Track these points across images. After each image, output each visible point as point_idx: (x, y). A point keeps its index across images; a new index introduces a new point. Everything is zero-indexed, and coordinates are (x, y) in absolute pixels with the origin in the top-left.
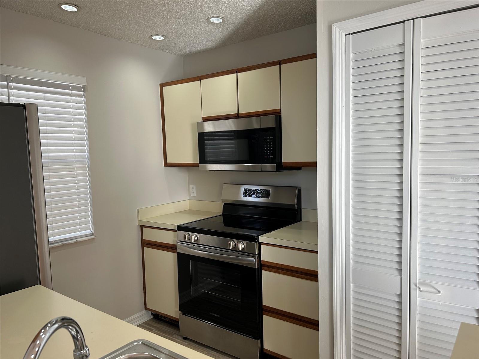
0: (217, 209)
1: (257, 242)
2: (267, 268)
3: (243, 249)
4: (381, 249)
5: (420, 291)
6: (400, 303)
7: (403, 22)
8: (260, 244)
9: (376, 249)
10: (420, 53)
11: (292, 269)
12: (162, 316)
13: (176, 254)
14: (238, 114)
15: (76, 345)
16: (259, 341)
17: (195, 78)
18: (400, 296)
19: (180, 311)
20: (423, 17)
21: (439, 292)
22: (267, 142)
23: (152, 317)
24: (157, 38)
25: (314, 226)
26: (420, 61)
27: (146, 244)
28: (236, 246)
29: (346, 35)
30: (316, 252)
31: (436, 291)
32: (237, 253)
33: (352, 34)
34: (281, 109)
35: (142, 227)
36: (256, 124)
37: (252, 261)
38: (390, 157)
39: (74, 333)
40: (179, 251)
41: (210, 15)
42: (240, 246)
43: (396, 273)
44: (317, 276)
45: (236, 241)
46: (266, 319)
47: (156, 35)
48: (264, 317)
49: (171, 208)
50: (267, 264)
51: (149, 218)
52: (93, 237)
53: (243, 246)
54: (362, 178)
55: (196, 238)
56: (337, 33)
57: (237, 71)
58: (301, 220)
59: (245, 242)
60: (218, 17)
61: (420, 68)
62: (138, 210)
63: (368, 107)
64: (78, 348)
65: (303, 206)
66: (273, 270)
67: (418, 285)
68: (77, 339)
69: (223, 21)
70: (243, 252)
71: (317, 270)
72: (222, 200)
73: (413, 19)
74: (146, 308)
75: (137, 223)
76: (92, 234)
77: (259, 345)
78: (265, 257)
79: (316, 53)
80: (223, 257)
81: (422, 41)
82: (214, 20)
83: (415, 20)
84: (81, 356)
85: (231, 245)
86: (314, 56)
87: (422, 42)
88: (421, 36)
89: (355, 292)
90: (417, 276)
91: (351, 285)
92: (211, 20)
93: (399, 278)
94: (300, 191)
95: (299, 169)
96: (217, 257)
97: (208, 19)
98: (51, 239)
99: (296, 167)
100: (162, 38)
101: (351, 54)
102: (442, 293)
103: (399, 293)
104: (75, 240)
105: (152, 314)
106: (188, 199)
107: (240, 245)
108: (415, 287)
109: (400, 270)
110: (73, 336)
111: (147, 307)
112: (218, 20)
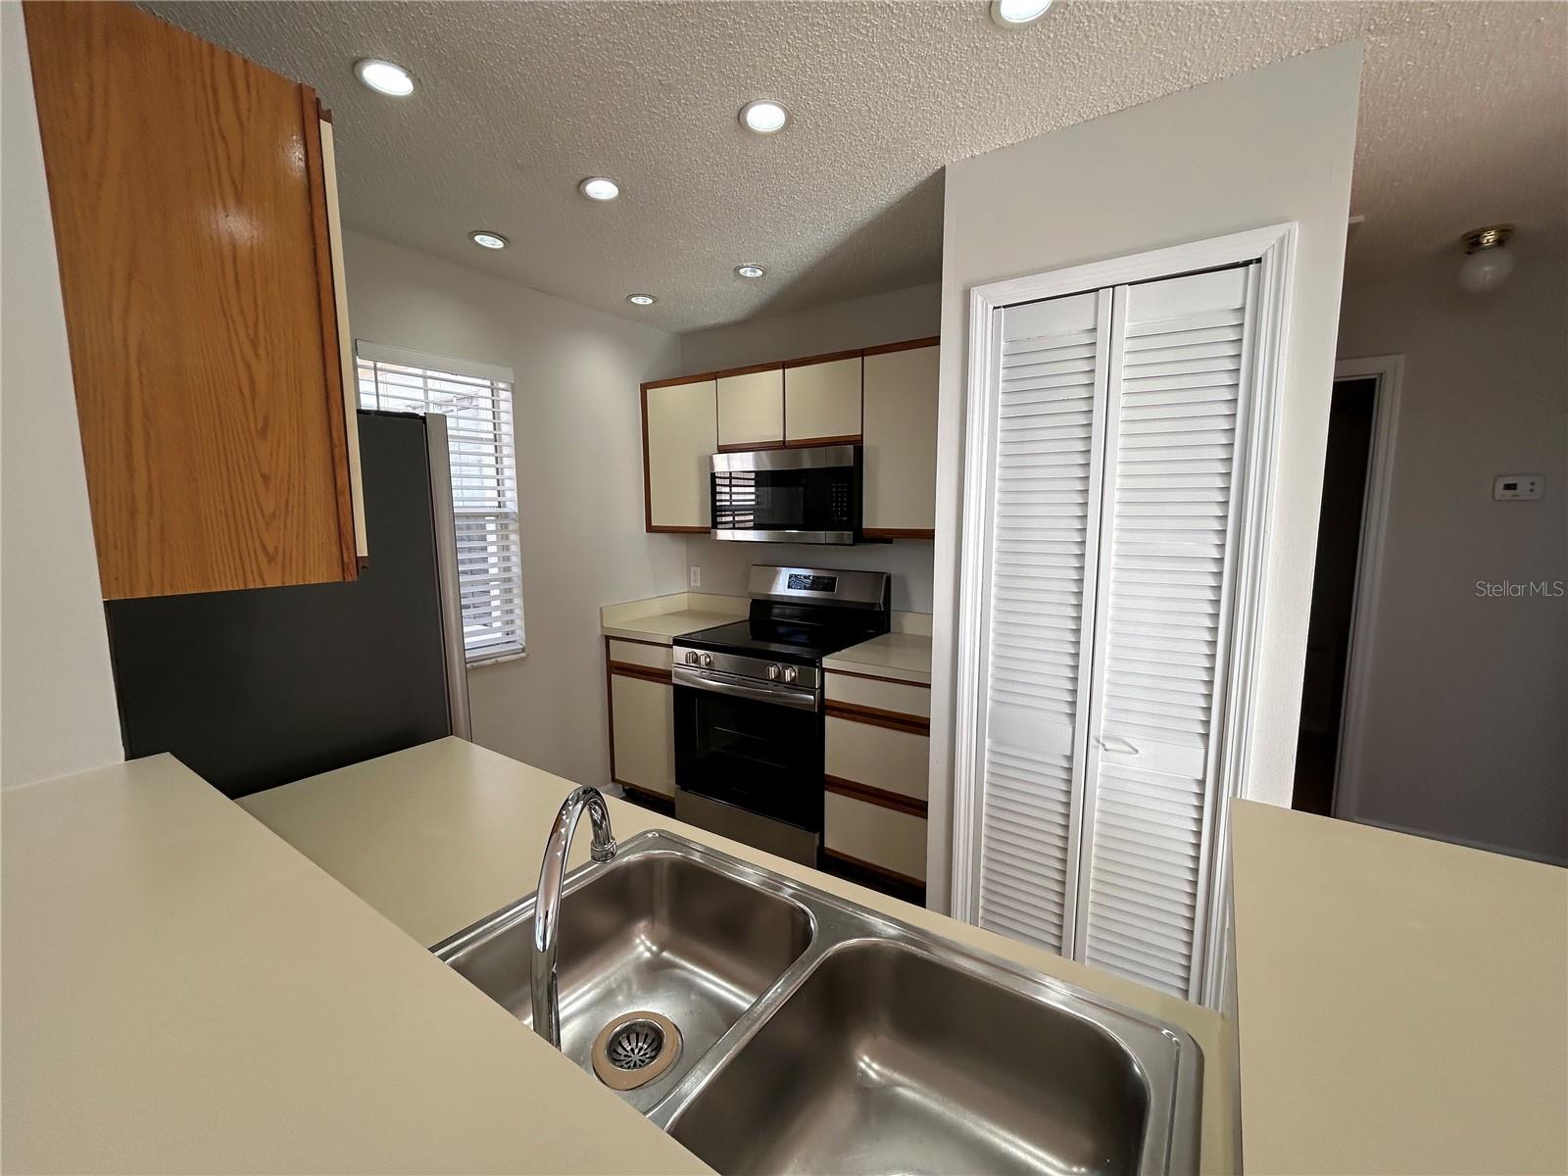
0: (741, 610)
1: (817, 667)
2: (835, 712)
3: (793, 679)
4: (1041, 680)
5: (1106, 750)
6: (1070, 770)
7: (1097, 290)
8: (823, 671)
9: (1032, 679)
10: (1123, 345)
11: (879, 713)
12: (641, 793)
13: (672, 687)
14: (784, 441)
15: (596, 835)
16: (817, 835)
17: (707, 374)
18: (1070, 758)
19: (677, 783)
20: (1130, 284)
21: (1137, 751)
22: (837, 492)
23: (624, 795)
24: (638, 301)
25: (926, 643)
26: (1122, 359)
27: (615, 668)
28: (780, 676)
29: (995, 308)
30: (929, 686)
31: (1131, 750)
32: (781, 686)
33: (1004, 307)
34: (862, 435)
35: (608, 638)
36: (807, 461)
37: (807, 700)
38: (1064, 523)
39: (597, 817)
40: (675, 680)
41: (741, 262)
42: (789, 675)
43: (1066, 720)
44: (927, 727)
45: (780, 665)
46: (830, 797)
47: (639, 295)
48: (828, 795)
49: (657, 607)
50: (836, 705)
51: (619, 623)
52: (523, 655)
53: (793, 674)
54: (1012, 559)
55: (708, 660)
56: (979, 305)
57: (784, 366)
58: (888, 630)
59: (796, 668)
60: (754, 268)
61: (1120, 373)
62: (601, 609)
63: (1027, 436)
64: (600, 842)
65: (893, 606)
66: (846, 715)
67: (1101, 740)
68: (601, 828)
69: (764, 274)
70: (793, 685)
71: (927, 716)
72: (749, 594)
73: (1113, 287)
74: (614, 780)
75: (599, 632)
76: (523, 650)
77: (817, 842)
78: (830, 694)
79: (939, 337)
80: (758, 694)
81: (1127, 324)
82: (747, 272)
83: (1117, 287)
84: (604, 853)
85: (773, 672)
86: (935, 341)
87: (1126, 326)
88: (1127, 316)
89: (993, 752)
90: (1100, 727)
91: (987, 740)
92: (742, 271)
93: (1071, 729)
94: (889, 579)
95: (889, 541)
96: (747, 692)
97: (737, 270)
98: (468, 655)
99: (885, 537)
100: (649, 301)
101: (1002, 343)
102: (1140, 752)
103: (1068, 753)
104: (494, 660)
105: (624, 790)
106: (686, 590)
107: (787, 672)
108: (1095, 743)
109: (1073, 716)
110: (594, 822)
111: (617, 777)
112: (754, 271)
